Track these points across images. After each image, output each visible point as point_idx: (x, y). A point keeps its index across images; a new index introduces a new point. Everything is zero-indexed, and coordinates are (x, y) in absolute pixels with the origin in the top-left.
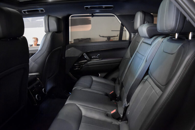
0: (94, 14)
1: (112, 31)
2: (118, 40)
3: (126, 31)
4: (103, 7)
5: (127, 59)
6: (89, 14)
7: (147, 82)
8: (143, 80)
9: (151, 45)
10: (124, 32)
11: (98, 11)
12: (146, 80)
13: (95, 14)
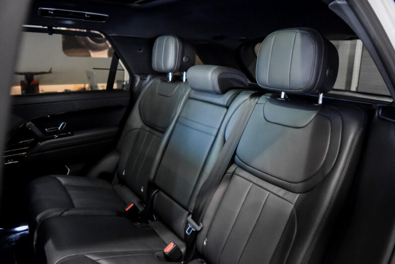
0: (54, 28)
1: (94, 69)
2: (105, 88)
3: (124, 70)
4: (85, 14)
5: (136, 129)
6: (41, 27)
7: (236, 178)
8: (226, 175)
9: (227, 107)
10: (118, 71)
11: (69, 22)
12: (234, 173)
13: (56, 27)
